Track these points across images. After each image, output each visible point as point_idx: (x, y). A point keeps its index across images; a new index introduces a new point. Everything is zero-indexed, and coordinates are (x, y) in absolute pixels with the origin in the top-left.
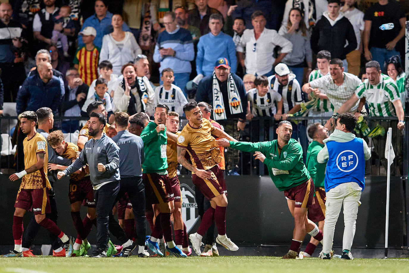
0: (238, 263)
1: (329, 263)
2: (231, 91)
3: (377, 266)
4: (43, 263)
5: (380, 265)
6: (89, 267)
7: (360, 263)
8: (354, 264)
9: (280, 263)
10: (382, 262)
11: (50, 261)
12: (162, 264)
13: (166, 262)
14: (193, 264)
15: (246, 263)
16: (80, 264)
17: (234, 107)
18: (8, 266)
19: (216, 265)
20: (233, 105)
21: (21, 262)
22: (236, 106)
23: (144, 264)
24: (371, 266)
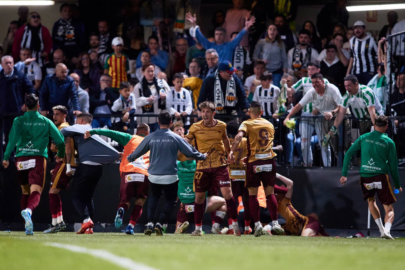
0: (242, 240)
1: (320, 241)
2: (230, 86)
3: (361, 244)
4: (76, 239)
5: (364, 243)
6: (115, 242)
7: (346, 241)
8: (342, 242)
9: (278, 241)
10: (365, 241)
11: (81, 237)
12: (178, 240)
13: (181, 239)
14: (204, 241)
15: (249, 241)
16: (108, 240)
17: (229, 100)
18: (46, 241)
19: (223, 242)
20: (228, 99)
21: (57, 237)
22: (231, 99)
23: (162, 240)
24: (356, 244)
